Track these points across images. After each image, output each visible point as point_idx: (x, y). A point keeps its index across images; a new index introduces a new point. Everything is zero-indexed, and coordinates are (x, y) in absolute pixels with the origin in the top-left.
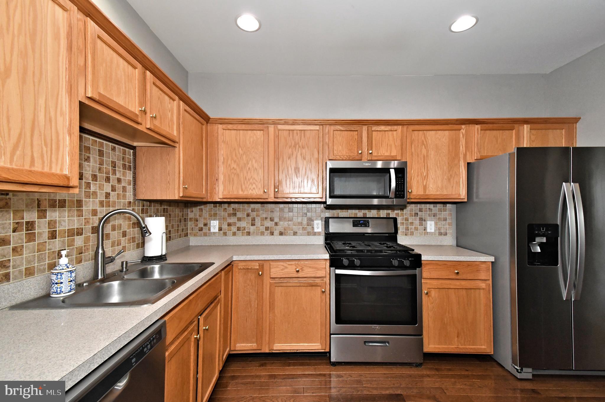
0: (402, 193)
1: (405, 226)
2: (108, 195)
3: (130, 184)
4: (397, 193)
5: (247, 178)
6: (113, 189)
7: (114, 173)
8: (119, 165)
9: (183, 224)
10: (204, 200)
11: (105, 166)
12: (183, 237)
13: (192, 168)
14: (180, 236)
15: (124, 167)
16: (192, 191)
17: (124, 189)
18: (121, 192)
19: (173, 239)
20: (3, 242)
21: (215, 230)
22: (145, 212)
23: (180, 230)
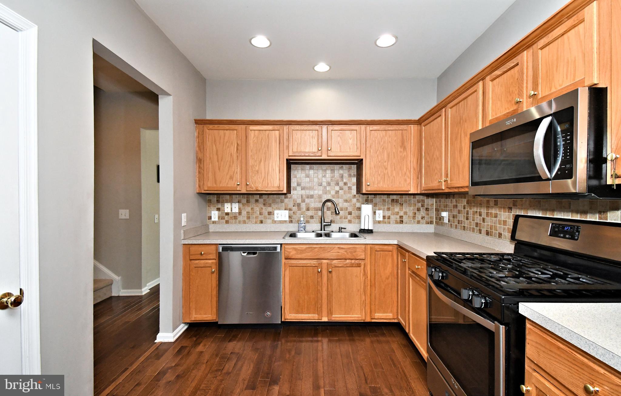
0: (568, 166)
2: (337, 192)
3: (354, 185)
5: (434, 169)
6: (341, 189)
7: (342, 180)
8: (346, 175)
9: (423, 212)
10: (409, 192)
11: (336, 177)
12: (422, 223)
13: (384, 169)
14: (419, 222)
15: (350, 176)
16: (384, 186)
17: (350, 188)
18: (347, 189)
19: (406, 223)
20: (290, 210)
21: (446, 221)
22: (367, 202)
23: (419, 217)
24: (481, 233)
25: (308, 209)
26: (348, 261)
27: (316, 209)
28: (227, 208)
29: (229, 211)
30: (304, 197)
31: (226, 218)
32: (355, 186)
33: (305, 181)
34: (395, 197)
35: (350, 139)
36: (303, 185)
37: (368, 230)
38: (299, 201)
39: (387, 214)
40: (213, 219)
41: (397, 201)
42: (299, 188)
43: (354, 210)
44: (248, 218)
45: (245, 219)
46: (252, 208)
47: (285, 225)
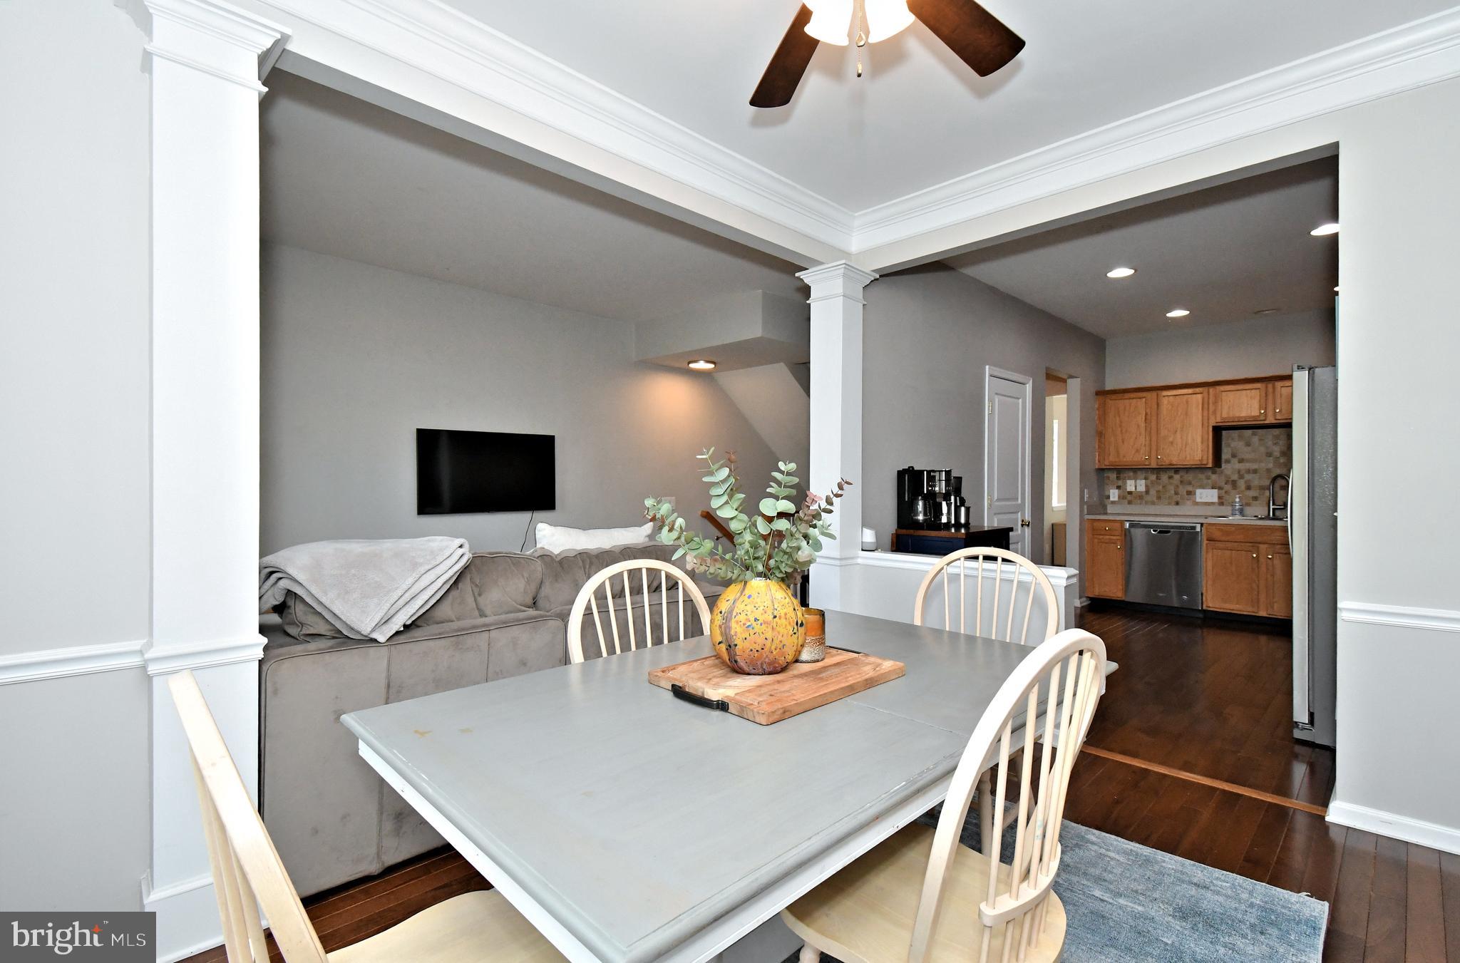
20: (1220, 488)
25: (1249, 488)
27: (1262, 488)
28: (1130, 486)
29: (1133, 489)
30: (1243, 472)
31: (1128, 497)
33: (1244, 451)
36: (1241, 456)
38: (1235, 477)
40: (1112, 499)
42: (1235, 461)
44: (1159, 498)
45: (1155, 499)
46: (1164, 487)
47: (1211, 508)
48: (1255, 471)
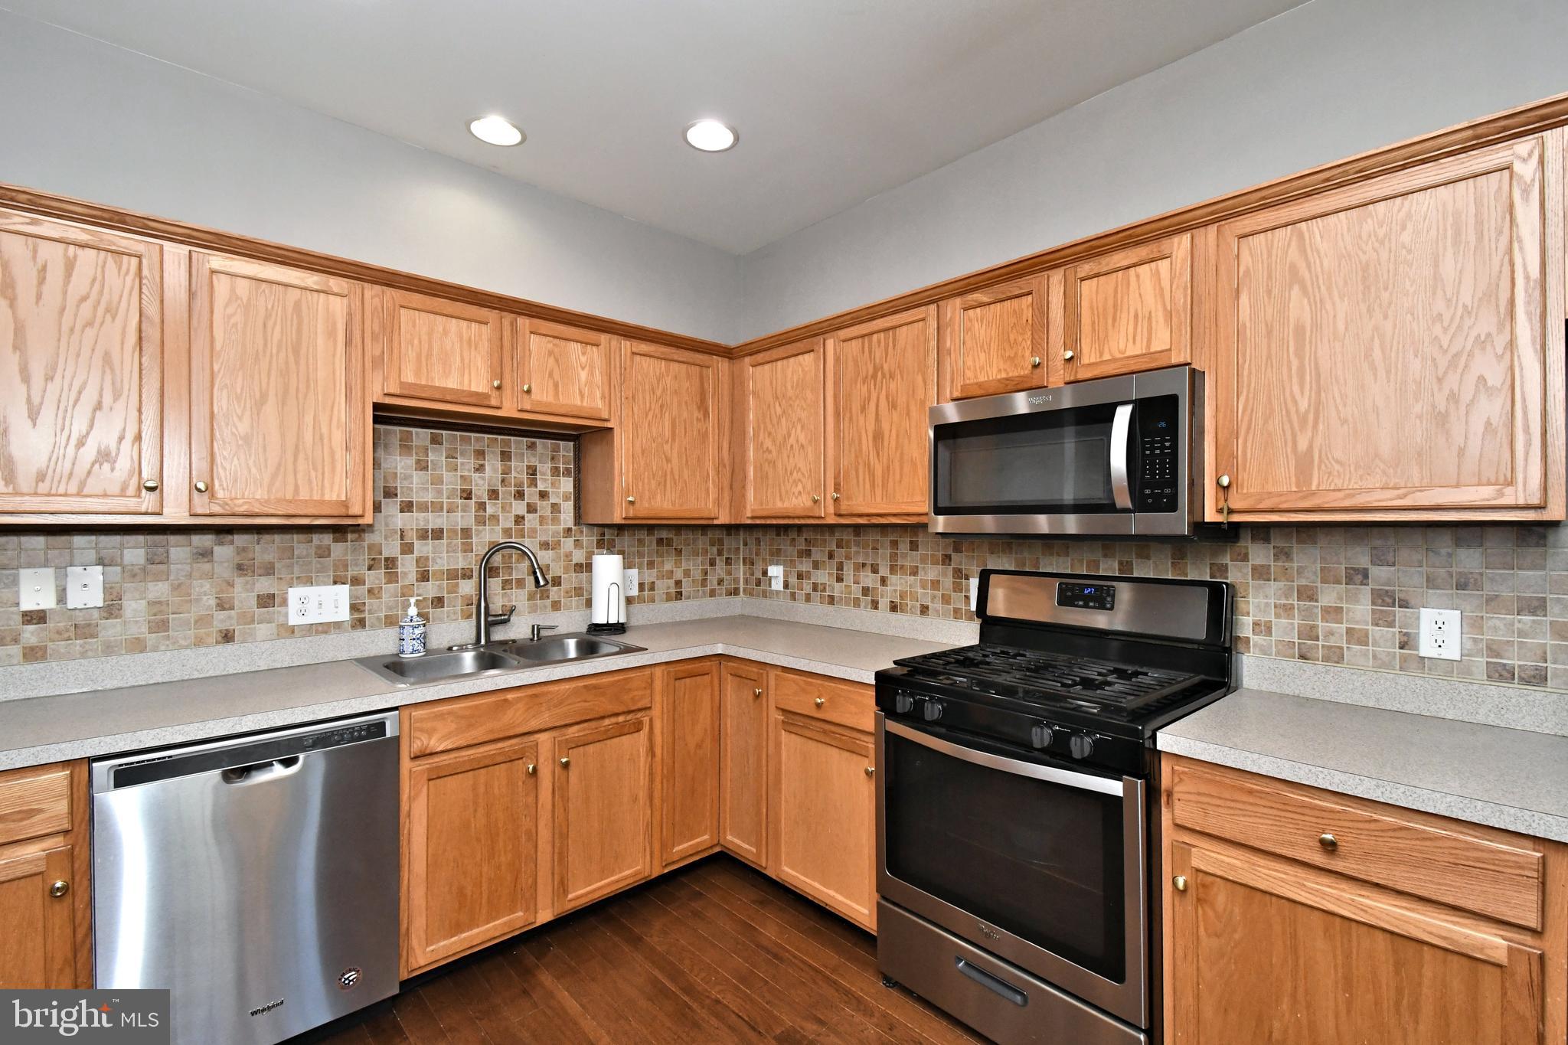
0: (1167, 491)
1: (1296, 622)
2: (519, 519)
3: (566, 499)
4: (1147, 491)
5: (789, 470)
6: (531, 509)
7: (533, 483)
8: (543, 469)
9: (720, 568)
10: (716, 522)
11: (514, 474)
12: (720, 595)
13: (664, 460)
14: (712, 593)
15: (555, 471)
16: (665, 505)
17: (555, 508)
18: (548, 513)
19: (689, 598)
20: (356, 581)
21: (777, 585)
22: (605, 545)
23: (713, 580)
24: (876, 608)
25: (424, 577)
26: (607, 722)
27: (459, 574)
28: (34, 588)
29: (48, 602)
30: (412, 537)
31: (28, 633)
32: (571, 503)
33: (414, 483)
34: (664, 534)
35: (583, 369)
36: (404, 495)
37: (608, 625)
38: (391, 550)
39: (650, 576)
41: (669, 544)
43: (566, 570)
44: (160, 626)
45: (142, 630)
46: (176, 587)
47: (333, 638)
48: (438, 534)
